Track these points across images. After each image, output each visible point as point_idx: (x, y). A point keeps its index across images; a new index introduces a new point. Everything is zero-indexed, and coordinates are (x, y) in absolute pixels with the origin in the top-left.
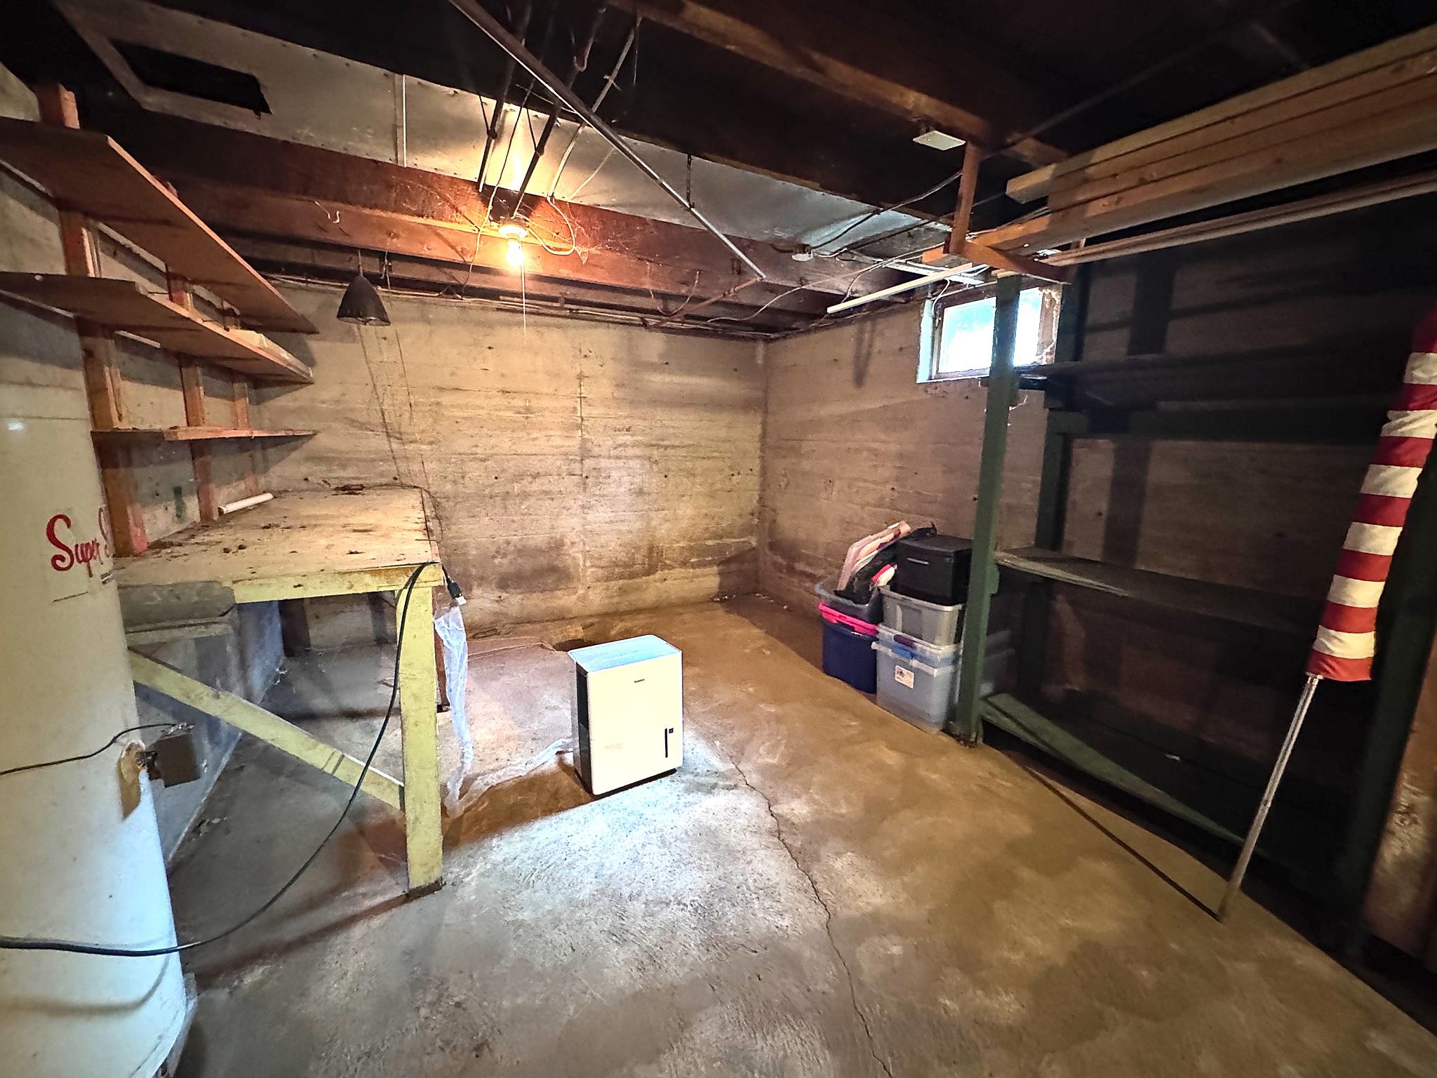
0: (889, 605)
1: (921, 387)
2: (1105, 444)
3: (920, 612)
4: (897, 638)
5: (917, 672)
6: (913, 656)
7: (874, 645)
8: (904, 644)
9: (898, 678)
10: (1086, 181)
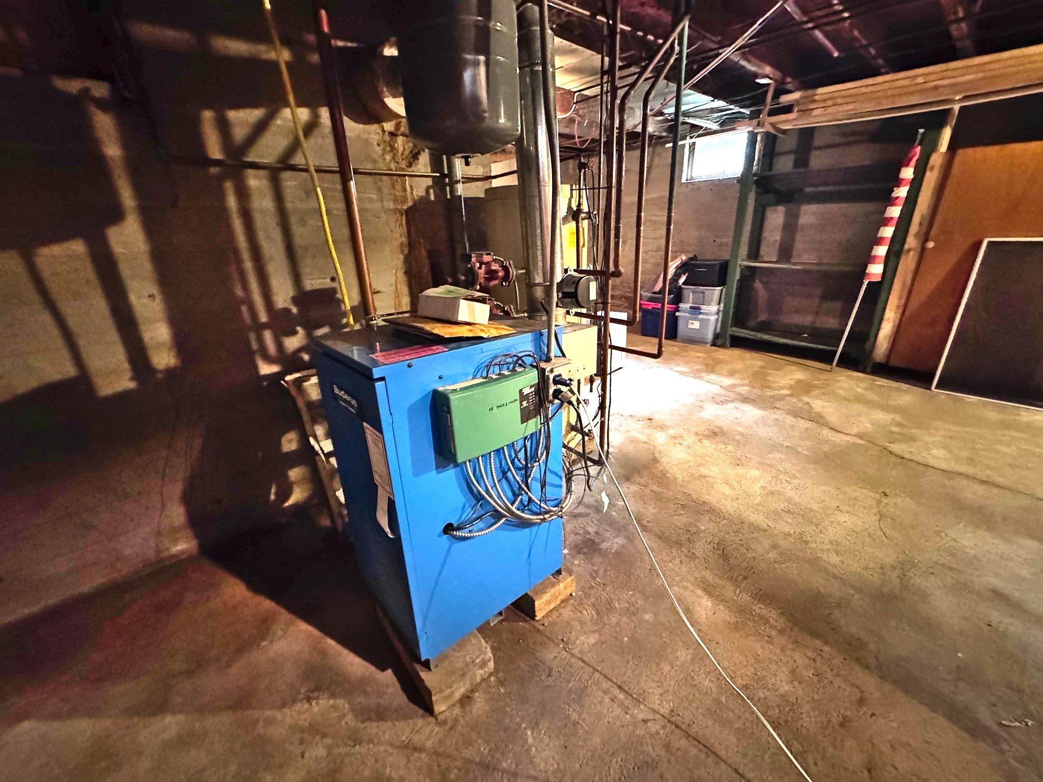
0: (685, 292)
1: (684, 185)
2: (781, 209)
3: (704, 293)
4: (691, 308)
5: (701, 321)
6: (700, 313)
7: (677, 314)
8: (696, 310)
9: (690, 326)
10: (814, 101)
